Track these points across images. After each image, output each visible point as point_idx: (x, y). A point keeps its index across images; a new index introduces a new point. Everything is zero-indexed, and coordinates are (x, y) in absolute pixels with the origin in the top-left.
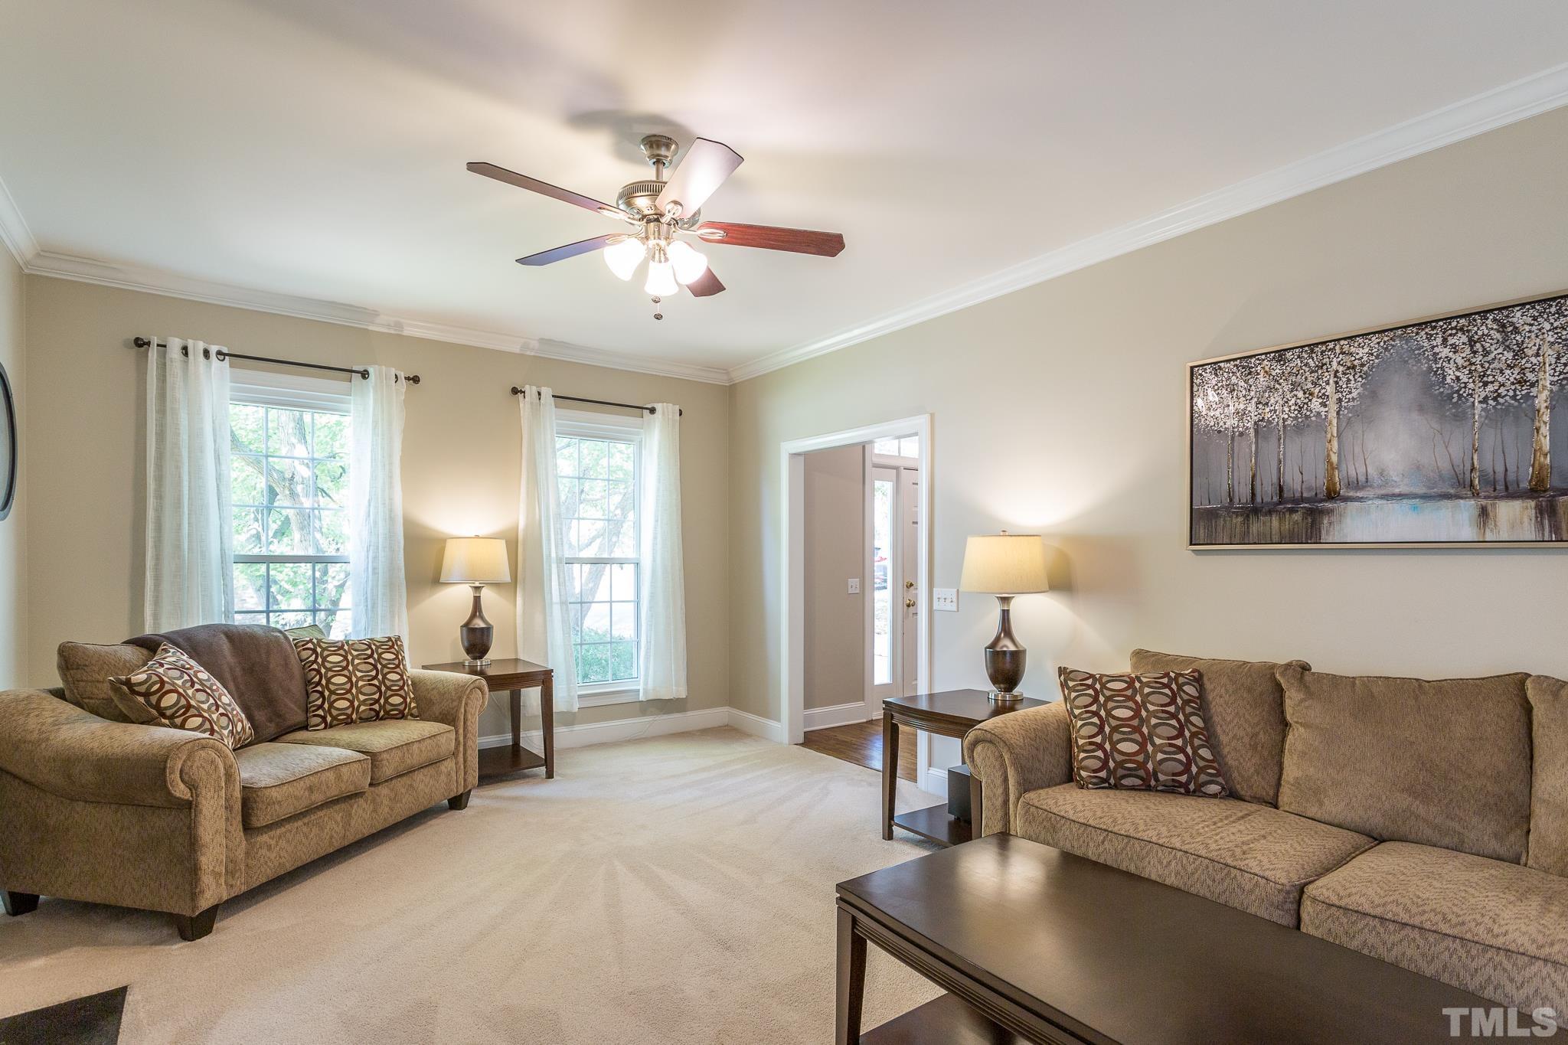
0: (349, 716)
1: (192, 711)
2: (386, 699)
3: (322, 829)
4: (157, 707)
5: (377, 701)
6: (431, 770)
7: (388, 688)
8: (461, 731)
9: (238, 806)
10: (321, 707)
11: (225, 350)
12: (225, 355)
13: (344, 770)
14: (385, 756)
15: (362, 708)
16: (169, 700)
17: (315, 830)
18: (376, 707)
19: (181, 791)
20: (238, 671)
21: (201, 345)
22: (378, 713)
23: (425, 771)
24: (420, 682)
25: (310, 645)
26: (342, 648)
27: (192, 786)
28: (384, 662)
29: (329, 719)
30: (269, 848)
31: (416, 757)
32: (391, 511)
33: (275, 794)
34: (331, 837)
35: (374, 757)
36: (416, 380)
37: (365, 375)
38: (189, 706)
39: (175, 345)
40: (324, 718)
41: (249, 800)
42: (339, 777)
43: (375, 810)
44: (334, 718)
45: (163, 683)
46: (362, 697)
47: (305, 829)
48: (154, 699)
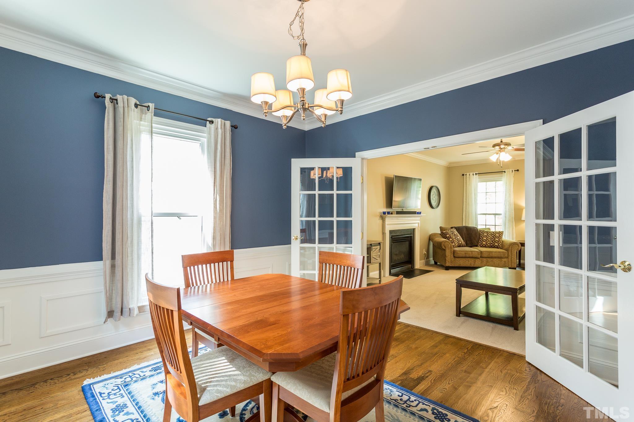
0: (486, 246)
1: (451, 238)
2: (494, 244)
3: (469, 261)
4: (446, 236)
5: (492, 244)
6: (499, 259)
7: (495, 241)
8: (510, 253)
9: (453, 252)
10: (480, 243)
11: (477, 173)
12: (477, 174)
13: (473, 252)
14: (484, 252)
15: (488, 244)
16: (448, 236)
17: (467, 261)
18: (492, 245)
19: (443, 247)
20: (466, 234)
21: (472, 173)
22: (492, 246)
23: (497, 259)
24: (504, 241)
25: (482, 231)
26: (488, 232)
27: (445, 247)
28: (496, 236)
29: (481, 245)
30: (458, 261)
31: (494, 255)
32: (510, 203)
33: (458, 252)
34: (471, 264)
35: (481, 252)
36: (518, 170)
37: (505, 172)
38: (451, 237)
39: (468, 174)
40: (480, 245)
41: (454, 252)
42: (472, 253)
43: (482, 262)
44: (482, 245)
45: (447, 233)
46: (489, 242)
47: (465, 260)
48: (446, 235)
